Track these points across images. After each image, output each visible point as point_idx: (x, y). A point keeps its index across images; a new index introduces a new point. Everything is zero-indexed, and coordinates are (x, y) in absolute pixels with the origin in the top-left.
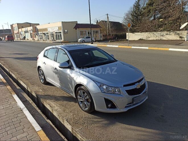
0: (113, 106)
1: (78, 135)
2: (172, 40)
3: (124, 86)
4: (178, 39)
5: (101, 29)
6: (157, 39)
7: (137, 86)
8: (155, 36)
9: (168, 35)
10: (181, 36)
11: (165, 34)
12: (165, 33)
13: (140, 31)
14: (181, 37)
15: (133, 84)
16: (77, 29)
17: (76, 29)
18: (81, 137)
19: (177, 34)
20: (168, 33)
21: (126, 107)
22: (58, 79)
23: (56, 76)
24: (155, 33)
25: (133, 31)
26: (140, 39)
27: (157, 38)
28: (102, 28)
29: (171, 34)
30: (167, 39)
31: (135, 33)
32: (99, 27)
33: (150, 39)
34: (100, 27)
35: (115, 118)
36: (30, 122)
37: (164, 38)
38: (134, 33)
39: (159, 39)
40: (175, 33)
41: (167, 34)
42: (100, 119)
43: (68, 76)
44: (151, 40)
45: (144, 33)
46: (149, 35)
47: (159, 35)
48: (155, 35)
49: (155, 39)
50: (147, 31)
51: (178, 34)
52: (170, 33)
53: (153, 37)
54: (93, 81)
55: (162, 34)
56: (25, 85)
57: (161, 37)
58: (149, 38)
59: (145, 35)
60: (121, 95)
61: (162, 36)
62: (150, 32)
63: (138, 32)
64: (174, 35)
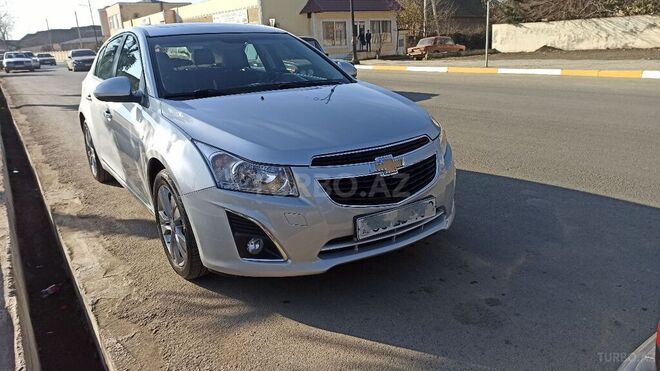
5: (403, 14)
6: (609, 46)
8: (604, 35)
9: (656, 30)
11: (641, 26)
12: (641, 21)
13: (544, 17)
15: (367, 156)
16: (313, 15)
17: (309, 16)
20: (657, 20)
21: (322, 254)
24: (602, 22)
25: (517, 18)
26: (545, 46)
27: (612, 43)
28: (403, 9)
31: (526, 25)
32: (391, 9)
33: (583, 46)
34: (399, 8)
37: (639, 43)
38: (521, 26)
39: (619, 46)
41: (652, 26)
44: (587, 51)
45: (561, 23)
46: (579, 32)
47: (620, 30)
48: (602, 29)
49: (602, 45)
50: (570, 17)
53: (596, 40)
54: (192, 140)
55: (631, 26)
57: (628, 36)
58: (580, 41)
59: (563, 32)
60: (301, 201)
61: (633, 32)
62: (585, 19)
63: (539, 20)
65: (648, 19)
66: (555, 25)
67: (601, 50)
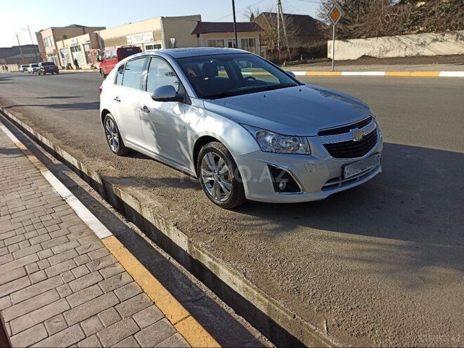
0: (292, 187)
1: (204, 255)
2: (447, 56)
3: (321, 134)
5: (263, 34)
6: (407, 54)
7: (356, 136)
8: (404, 47)
9: (438, 43)
11: (428, 40)
12: (428, 37)
13: (363, 35)
15: (345, 130)
16: (201, 35)
17: (198, 36)
18: (211, 260)
19: (461, 39)
20: (439, 36)
21: (324, 188)
22: (151, 134)
23: (146, 128)
24: (402, 38)
25: (344, 36)
26: (364, 55)
27: (409, 52)
28: (264, 30)
29: (445, 38)
30: (435, 54)
31: (352, 41)
32: (255, 30)
33: (390, 55)
34: (260, 29)
35: (297, 218)
36: (83, 222)
37: (427, 52)
38: (347, 42)
39: (414, 54)
40: (458, 36)
41: (435, 40)
42: (257, 220)
43: (177, 121)
44: (393, 58)
45: (375, 39)
46: (387, 45)
47: (414, 43)
48: (402, 43)
49: (402, 54)
50: (381, 35)
52: (444, 35)
53: (398, 50)
54: (239, 123)
55: (421, 40)
56: (74, 159)
57: (419, 47)
58: (388, 51)
59: (376, 45)
60: (313, 157)
61: (423, 45)
62: (391, 35)
63: (359, 38)
64: (453, 41)
65: (432, 35)
66: (371, 39)
67: (402, 58)
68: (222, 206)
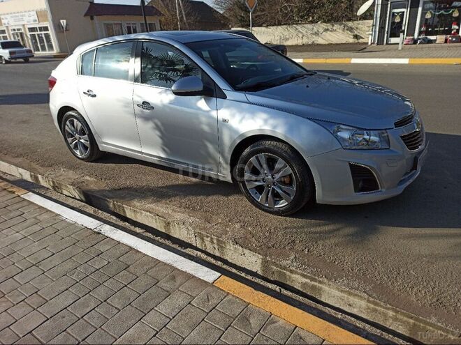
2: (337, 44)
4: (351, 40)
5: (163, 19)
6: (304, 43)
8: (301, 35)
9: (329, 32)
10: (356, 33)
11: (321, 30)
12: (321, 26)
13: (264, 23)
14: (356, 37)
16: (95, 17)
17: (92, 19)
19: (347, 30)
20: (329, 26)
21: (400, 183)
24: (298, 27)
27: (305, 41)
28: (163, 15)
29: (334, 28)
30: (327, 43)
31: (254, 28)
33: (289, 43)
34: (160, 14)
37: (320, 41)
39: (310, 43)
40: (344, 26)
41: (326, 30)
44: (292, 46)
45: (275, 27)
46: (286, 33)
47: (309, 32)
48: (300, 32)
49: (300, 42)
50: (279, 24)
51: (351, 29)
52: (333, 26)
53: (296, 39)
55: (315, 30)
57: (314, 36)
58: (287, 39)
59: (276, 33)
60: (392, 151)
61: (317, 34)
62: (289, 25)
63: (261, 26)
64: (341, 31)
65: (324, 26)
66: (272, 28)
67: (300, 46)
68: (279, 213)
